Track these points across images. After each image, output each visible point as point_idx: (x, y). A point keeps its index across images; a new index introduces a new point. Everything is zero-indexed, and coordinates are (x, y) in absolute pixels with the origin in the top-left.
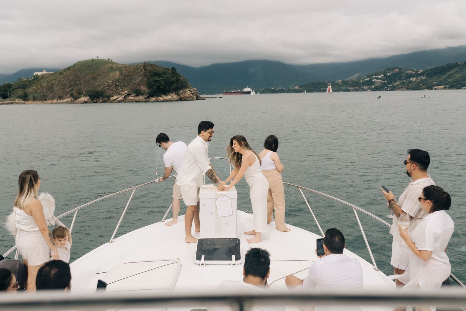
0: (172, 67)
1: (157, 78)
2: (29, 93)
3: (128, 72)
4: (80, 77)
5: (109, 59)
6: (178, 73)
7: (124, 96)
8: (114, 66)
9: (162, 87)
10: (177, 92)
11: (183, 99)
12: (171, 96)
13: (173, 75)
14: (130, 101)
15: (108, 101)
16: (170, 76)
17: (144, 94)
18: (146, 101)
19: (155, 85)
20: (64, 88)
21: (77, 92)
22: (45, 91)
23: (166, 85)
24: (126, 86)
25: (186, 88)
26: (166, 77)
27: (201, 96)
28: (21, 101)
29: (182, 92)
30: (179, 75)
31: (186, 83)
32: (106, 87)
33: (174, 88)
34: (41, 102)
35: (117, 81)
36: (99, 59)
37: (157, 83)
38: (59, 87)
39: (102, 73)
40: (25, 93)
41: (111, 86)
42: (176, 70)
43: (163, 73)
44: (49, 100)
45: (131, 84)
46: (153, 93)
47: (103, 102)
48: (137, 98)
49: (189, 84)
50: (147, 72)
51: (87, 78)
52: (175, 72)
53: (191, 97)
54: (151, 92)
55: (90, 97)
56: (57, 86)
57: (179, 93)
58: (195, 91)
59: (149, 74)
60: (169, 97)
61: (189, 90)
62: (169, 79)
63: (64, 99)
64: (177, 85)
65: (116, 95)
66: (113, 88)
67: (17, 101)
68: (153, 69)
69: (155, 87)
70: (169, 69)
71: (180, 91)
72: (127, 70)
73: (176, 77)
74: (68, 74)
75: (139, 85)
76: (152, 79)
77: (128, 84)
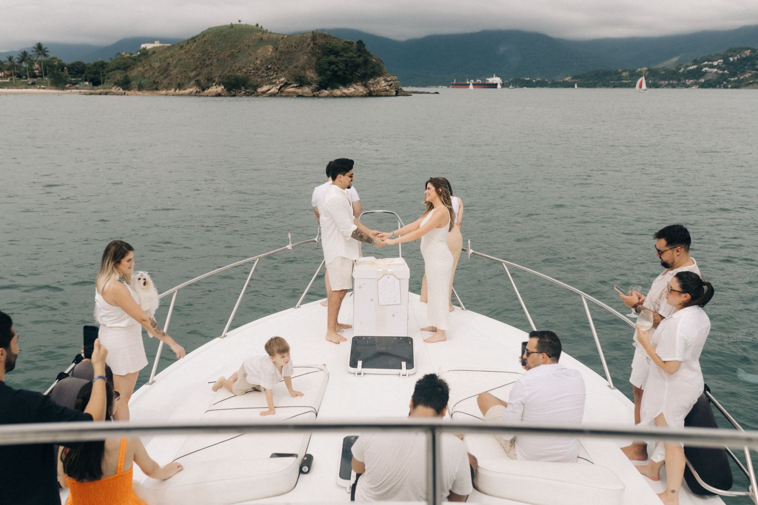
0: (358, 40)
1: (332, 58)
2: (132, 77)
3: (287, 47)
4: (211, 54)
5: (257, 25)
6: (368, 50)
7: (278, 87)
8: (265, 37)
9: (340, 73)
10: (364, 83)
11: (374, 94)
12: (355, 88)
13: (360, 53)
14: (289, 95)
15: (253, 93)
16: (355, 55)
17: (311, 85)
18: (314, 96)
19: (329, 69)
20: (185, 71)
21: (205, 78)
22: (156, 74)
23: (346, 70)
24: (283, 71)
25: (380, 76)
26: (347, 57)
27: (405, 89)
28: (120, 89)
29: (373, 82)
30: (369, 54)
31: (380, 68)
32: (251, 70)
33: (359, 75)
34: (150, 92)
35: (268, 61)
36: (241, 25)
37: (333, 66)
38: (178, 69)
39: (246, 48)
40: (126, 77)
41: (259, 70)
42: (364, 45)
43: (343, 50)
44: (162, 89)
45: (290, 67)
46: (326, 82)
47: (248, 94)
48: (299, 91)
49: (385, 68)
50: (317, 47)
51: (222, 56)
52: (362, 48)
53: (387, 91)
54: (322, 80)
55: (225, 87)
56: (176, 67)
57: (368, 84)
58: (393, 81)
59: (320, 51)
60: (352, 90)
61: (384, 80)
62: (353, 59)
63: (185, 89)
64: (365, 70)
65: (266, 85)
66: (263, 72)
67: (114, 89)
68: (327, 43)
69: (329, 73)
70: (353, 43)
71: (369, 80)
72: (285, 43)
73: (364, 57)
74: (193, 48)
75: (303, 68)
76: (325, 59)
77: (286, 67)
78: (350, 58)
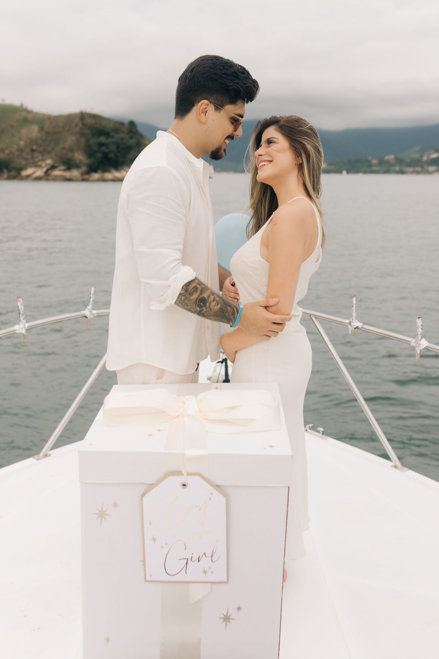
0: (129, 121)
1: (102, 139)
3: (54, 128)
5: (20, 105)
6: (140, 132)
7: (44, 170)
8: (30, 117)
9: (111, 155)
13: (131, 135)
14: (56, 179)
15: (17, 176)
16: (126, 137)
17: (80, 167)
18: (83, 180)
19: (99, 151)
23: (118, 152)
24: (49, 153)
26: (118, 138)
30: (141, 136)
32: (14, 152)
35: (33, 142)
37: (103, 149)
39: (9, 128)
41: (24, 151)
42: (136, 127)
43: (114, 130)
45: (57, 148)
46: (97, 165)
47: (10, 178)
48: (68, 174)
50: (86, 128)
52: (134, 129)
54: (92, 163)
59: (89, 132)
62: (124, 141)
65: (31, 167)
66: (27, 154)
68: (97, 124)
70: (124, 123)
72: (51, 124)
73: (136, 139)
75: (71, 150)
76: (94, 140)
77: (53, 149)
78: (122, 139)
